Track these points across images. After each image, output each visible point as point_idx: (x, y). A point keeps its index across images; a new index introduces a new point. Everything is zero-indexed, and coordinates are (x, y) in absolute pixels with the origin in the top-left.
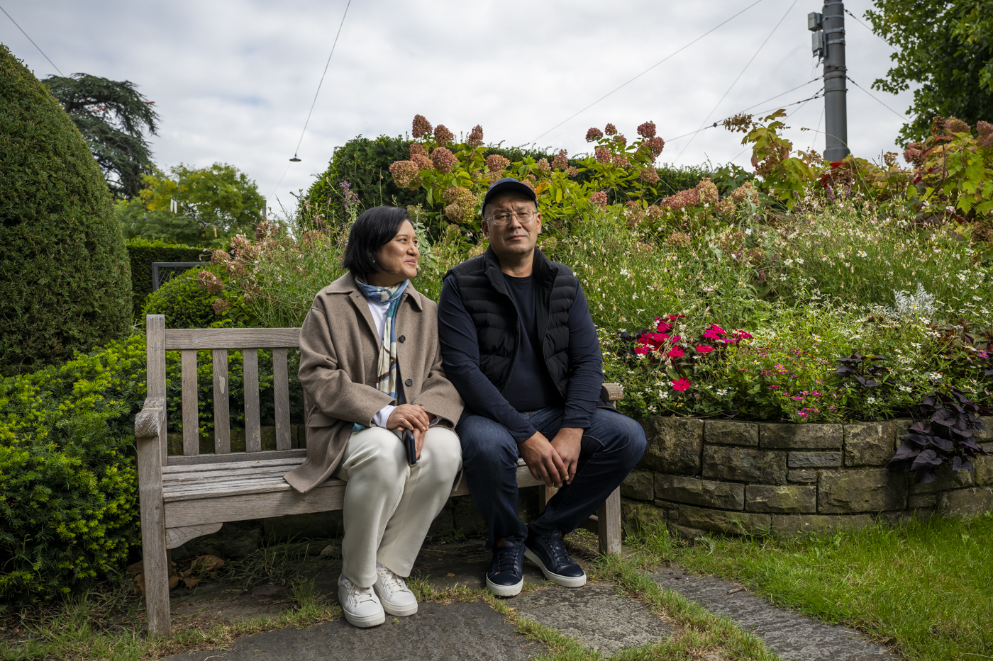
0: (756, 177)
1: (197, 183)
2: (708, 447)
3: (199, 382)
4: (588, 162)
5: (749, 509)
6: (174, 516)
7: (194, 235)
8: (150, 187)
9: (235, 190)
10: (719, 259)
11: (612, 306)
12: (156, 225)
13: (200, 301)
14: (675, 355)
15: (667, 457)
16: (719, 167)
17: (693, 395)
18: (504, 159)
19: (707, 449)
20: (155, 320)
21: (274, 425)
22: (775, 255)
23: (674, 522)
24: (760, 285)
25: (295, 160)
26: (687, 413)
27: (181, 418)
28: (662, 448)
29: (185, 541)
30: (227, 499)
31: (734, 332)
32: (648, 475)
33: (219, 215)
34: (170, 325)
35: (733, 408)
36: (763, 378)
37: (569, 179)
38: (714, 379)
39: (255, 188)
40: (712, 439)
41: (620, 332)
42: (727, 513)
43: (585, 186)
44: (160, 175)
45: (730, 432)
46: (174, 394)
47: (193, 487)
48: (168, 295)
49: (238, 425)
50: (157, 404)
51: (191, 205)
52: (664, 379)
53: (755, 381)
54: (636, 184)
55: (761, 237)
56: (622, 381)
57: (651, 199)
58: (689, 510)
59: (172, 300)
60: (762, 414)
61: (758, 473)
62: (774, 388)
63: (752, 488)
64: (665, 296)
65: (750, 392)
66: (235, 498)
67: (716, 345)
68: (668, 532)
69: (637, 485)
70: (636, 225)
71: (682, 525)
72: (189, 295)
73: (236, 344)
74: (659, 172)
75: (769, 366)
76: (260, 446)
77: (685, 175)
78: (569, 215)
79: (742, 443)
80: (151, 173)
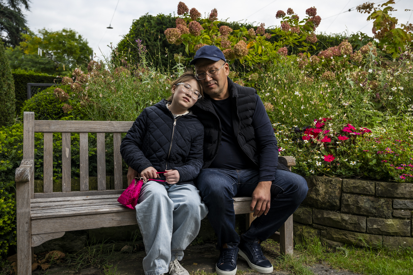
0: (375, 39)
1: (54, 39)
2: (344, 194)
3: (54, 151)
4: (277, 31)
5: (369, 231)
6: (36, 228)
7: (52, 69)
8: (26, 41)
9: (76, 44)
10: (352, 87)
11: (289, 113)
12: (30, 63)
13: (55, 105)
14: (326, 141)
15: (320, 199)
16: (353, 34)
17: (336, 164)
18: (229, 28)
19: (344, 196)
20: (28, 115)
21: (97, 176)
22: (386, 85)
23: (324, 238)
24: (376, 102)
25: (110, 28)
26: (332, 174)
27: (43, 172)
28: (318, 194)
29: (43, 242)
30: (68, 218)
31: (361, 128)
32: (309, 209)
33: (66, 58)
34: (37, 118)
35: (359, 172)
36: (378, 156)
37: (266, 40)
38: (348, 155)
39: (87, 43)
40: (347, 190)
41: (294, 127)
42: (356, 233)
43: (275, 44)
44: (32, 34)
45: (358, 186)
46: (39, 157)
47: (49, 211)
48: (37, 102)
49: (75, 176)
50: (28, 163)
51: (50, 52)
52: (319, 155)
53: (373, 157)
54: (304, 43)
55: (377, 74)
56: (295, 155)
57: (313, 52)
58: (333, 231)
59: (39, 105)
60: (377, 176)
61: (374, 211)
62: (385, 161)
63: (371, 219)
64: (320, 107)
65: (370, 163)
66: (73, 217)
67: (350, 136)
68: (320, 243)
69: (302, 215)
70: (304, 67)
71: (329, 239)
72: (48, 102)
73: (76, 129)
74: (318, 37)
75: (382, 149)
76: (88, 188)
77: (333, 38)
78: (266, 61)
79: (364, 193)
80: (26, 33)
